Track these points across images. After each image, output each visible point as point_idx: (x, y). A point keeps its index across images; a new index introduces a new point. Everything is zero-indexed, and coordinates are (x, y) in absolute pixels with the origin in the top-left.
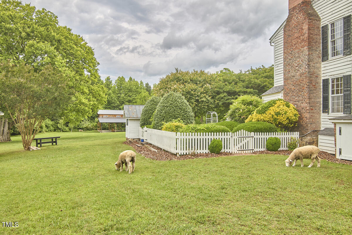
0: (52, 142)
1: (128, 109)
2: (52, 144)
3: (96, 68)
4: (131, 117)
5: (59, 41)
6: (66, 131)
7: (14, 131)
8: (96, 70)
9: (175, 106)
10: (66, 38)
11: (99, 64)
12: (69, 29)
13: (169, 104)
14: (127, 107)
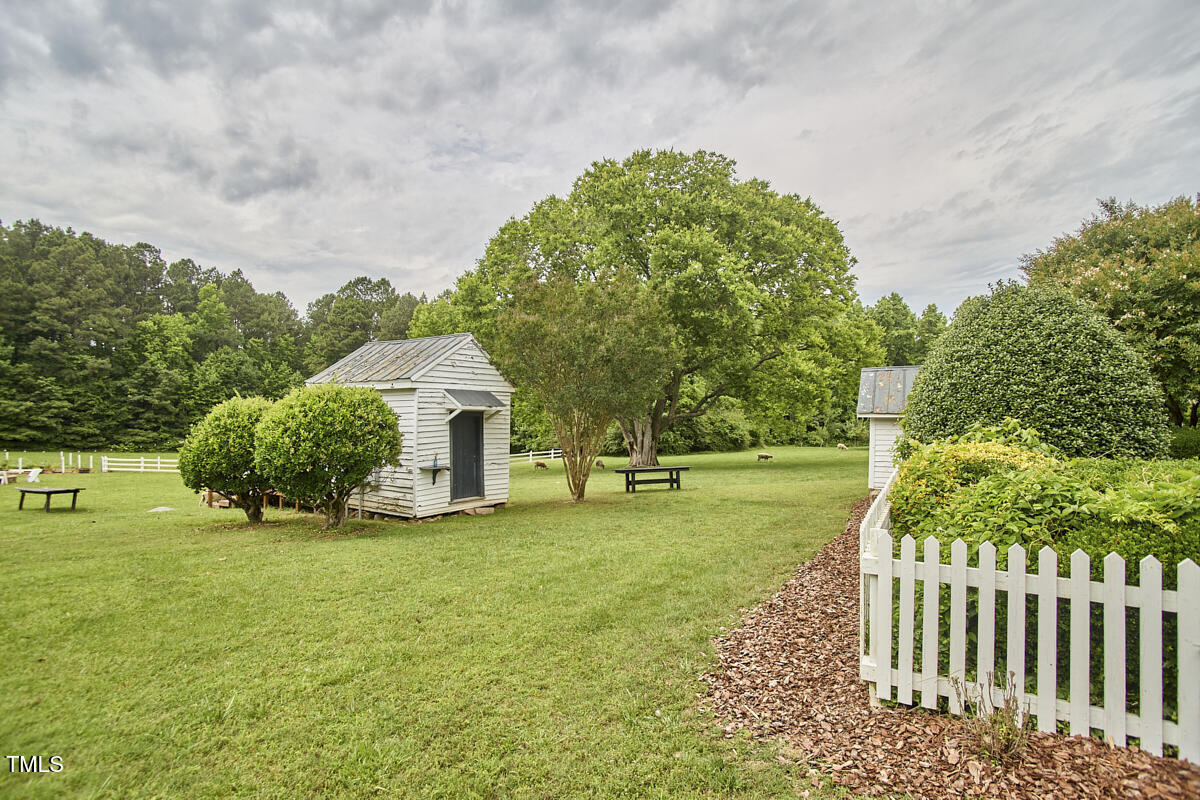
0: (671, 481)
1: (875, 382)
2: (672, 486)
3: (848, 274)
4: (878, 411)
5: (733, 218)
6: (817, 445)
7: (695, 441)
8: (850, 281)
9: (1012, 354)
10: (752, 205)
11: (856, 262)
12: (762, 182)
13: (981, 343)
14: (872, 374)
